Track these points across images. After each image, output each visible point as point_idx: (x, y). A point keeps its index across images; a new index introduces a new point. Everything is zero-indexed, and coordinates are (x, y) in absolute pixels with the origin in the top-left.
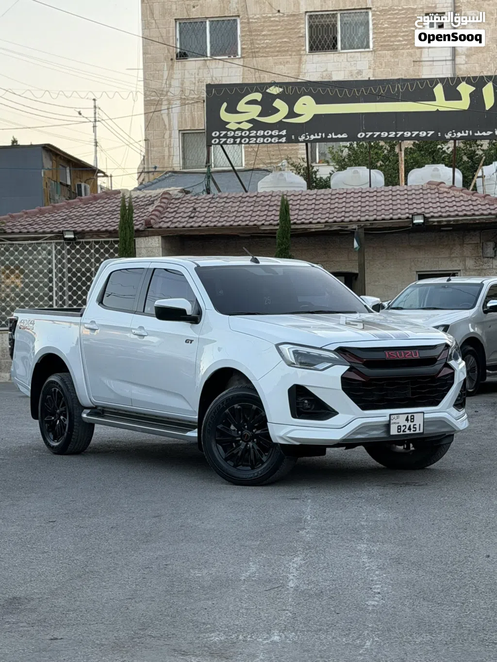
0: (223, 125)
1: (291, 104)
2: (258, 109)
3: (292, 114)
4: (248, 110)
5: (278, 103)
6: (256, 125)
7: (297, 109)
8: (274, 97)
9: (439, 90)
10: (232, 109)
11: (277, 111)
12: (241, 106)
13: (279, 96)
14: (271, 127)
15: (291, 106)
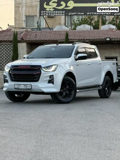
0: (45, 9)
1: (66, 3)
2: (56, 4)
4: (53, 5)
5: (62, 3)
7: (68, 5)
10: (48, 4)
12: (51, 3)
14: (60, 10)
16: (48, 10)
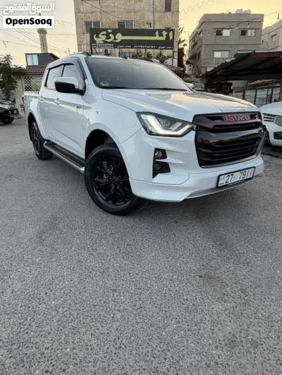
0: (95, 42)
1: (115, 36)
3: (115, 39)
4: (102, 37)
5: (111, 35)
6: (105, 42)
7: (116, 37)
8: (109, 34)
9: (157, 33)
10: (97, 37)
11: (110, 38)
12: (100, 36)
13: (111, 33)
14: (109, 43)
16: (98, 42)
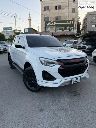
2: (50, 23)
8: (52, 22)
14: (51, 25)
15: (53, 23)
16: (48, 25)
